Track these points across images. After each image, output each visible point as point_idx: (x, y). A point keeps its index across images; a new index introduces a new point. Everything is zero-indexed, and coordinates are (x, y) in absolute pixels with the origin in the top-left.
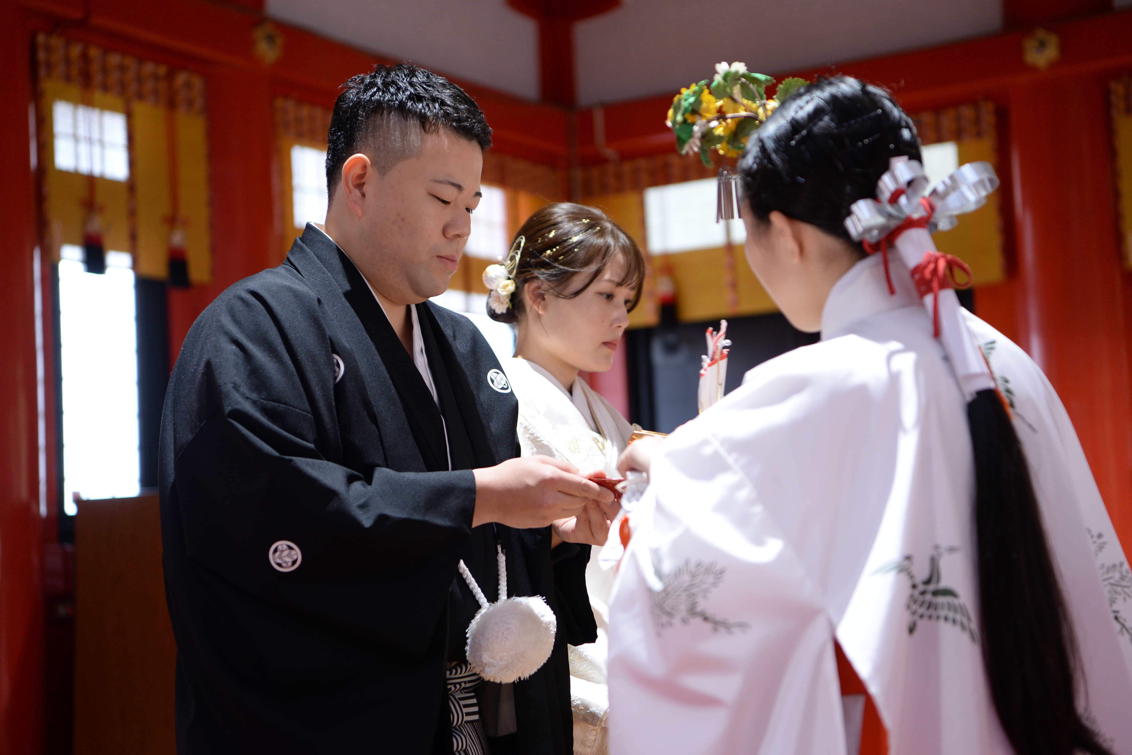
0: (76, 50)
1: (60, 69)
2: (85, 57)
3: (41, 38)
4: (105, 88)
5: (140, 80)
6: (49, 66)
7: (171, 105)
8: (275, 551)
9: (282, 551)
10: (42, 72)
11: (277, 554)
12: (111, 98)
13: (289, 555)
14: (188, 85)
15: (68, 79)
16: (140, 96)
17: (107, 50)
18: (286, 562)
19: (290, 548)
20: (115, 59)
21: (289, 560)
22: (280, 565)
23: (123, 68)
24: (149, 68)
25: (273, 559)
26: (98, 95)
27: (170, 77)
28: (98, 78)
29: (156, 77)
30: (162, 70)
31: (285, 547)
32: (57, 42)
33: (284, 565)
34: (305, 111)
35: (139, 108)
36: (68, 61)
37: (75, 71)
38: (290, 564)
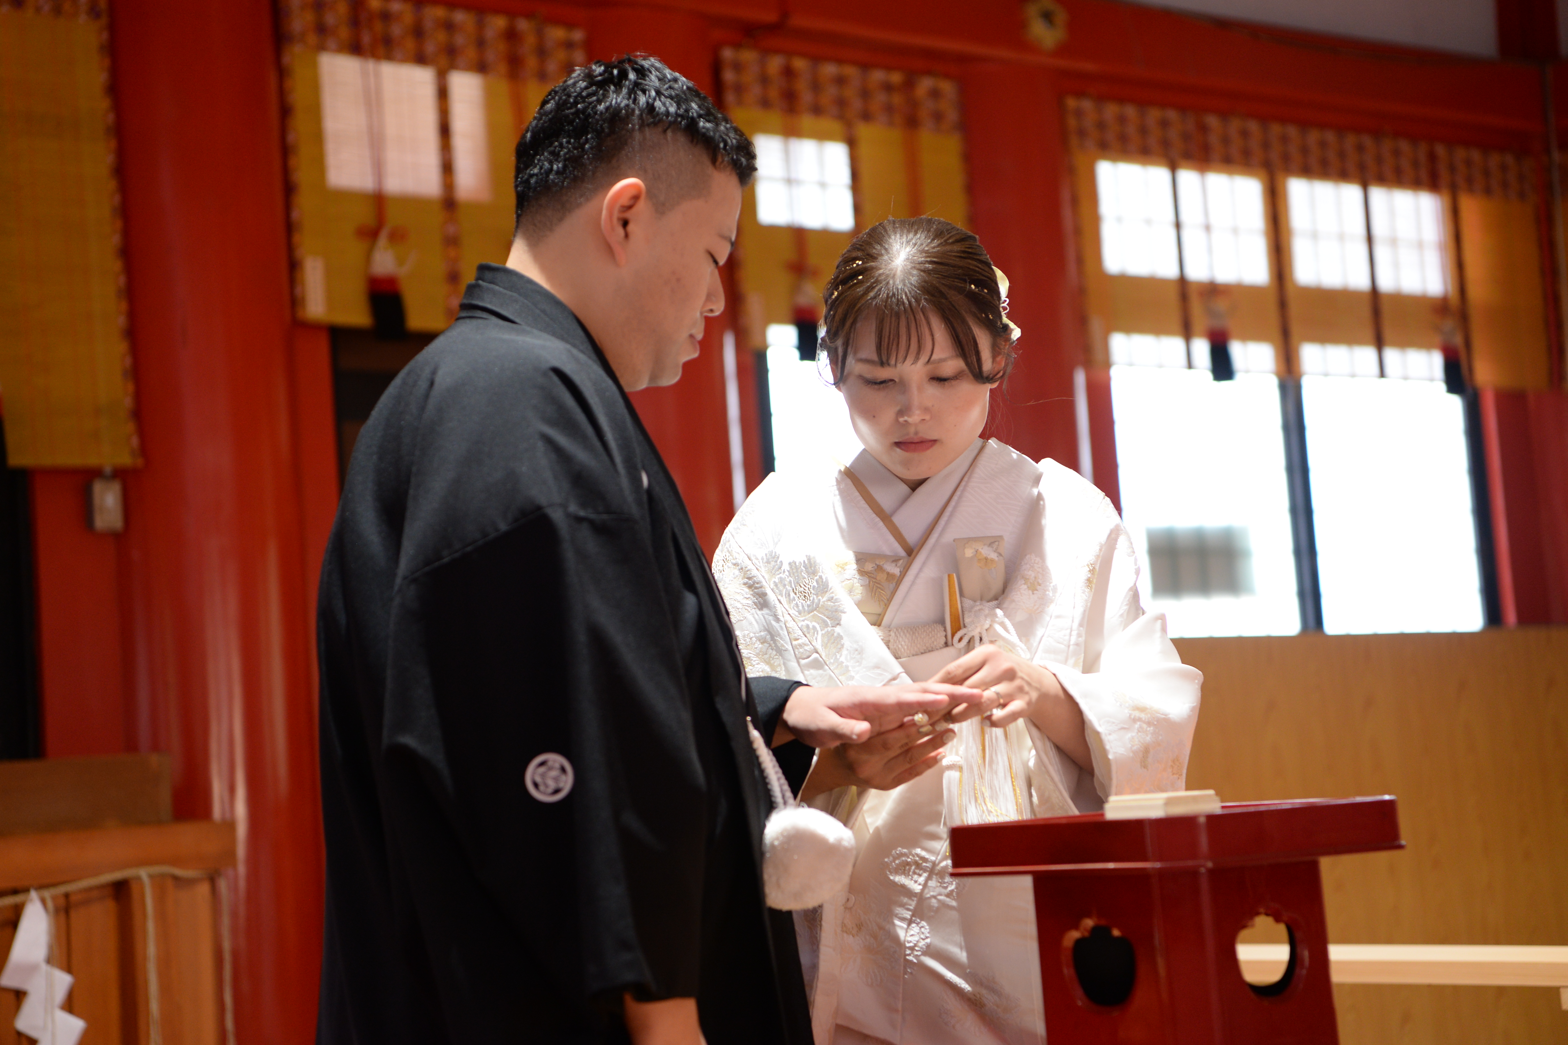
0: (775, 64)
1: (755, 91)
2: (788, 72)
3: (728, 54)
4: (817, 110)
5: (865, 94)
6: (739, 89)
7: (912, 122)
8: (542, 764)
9: (551, 769)
10: (730, 98)
11: (542, 770)
12: (828, 123)
13: (556, 779)
14: (935, 94)
15: (765, 103)
16: (866, 116)
17: (816, 59)
18: (546, 786)
19: (563, 770)
20: (829, 70)
21: (552, 785)
22: (536, 785)
23: (840, 81)
24: (878, 76)
25: (532, 773)
26: (807, 121)
27: (909, 85)
28: (806, 97)
29: (888, 88)
30: (896, 78)
31: (557, 765)
32: (748, 56)
33: (542, 788)
34: (1111, 110)
35: (865, 132)
36: (764, 80)
37: (774, 93)
38: (550, 790)
